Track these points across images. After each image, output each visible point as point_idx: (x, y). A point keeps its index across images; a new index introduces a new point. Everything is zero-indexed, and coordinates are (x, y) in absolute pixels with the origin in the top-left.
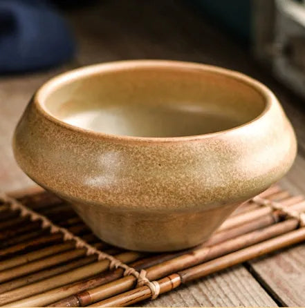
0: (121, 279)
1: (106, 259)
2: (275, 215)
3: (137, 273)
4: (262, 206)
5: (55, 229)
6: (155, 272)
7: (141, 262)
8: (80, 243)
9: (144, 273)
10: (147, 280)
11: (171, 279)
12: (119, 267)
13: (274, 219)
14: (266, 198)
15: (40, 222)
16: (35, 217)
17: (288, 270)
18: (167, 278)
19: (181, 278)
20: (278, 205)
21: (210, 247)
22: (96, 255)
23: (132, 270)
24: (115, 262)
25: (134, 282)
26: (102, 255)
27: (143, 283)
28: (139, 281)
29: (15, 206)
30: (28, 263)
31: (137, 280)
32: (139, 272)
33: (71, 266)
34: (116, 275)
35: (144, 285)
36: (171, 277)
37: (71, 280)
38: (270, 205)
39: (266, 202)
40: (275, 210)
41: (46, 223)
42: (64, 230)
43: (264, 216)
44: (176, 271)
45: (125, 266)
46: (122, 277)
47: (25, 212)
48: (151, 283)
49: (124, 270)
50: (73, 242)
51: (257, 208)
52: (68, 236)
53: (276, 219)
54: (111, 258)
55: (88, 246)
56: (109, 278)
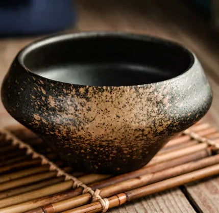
0: (80, 196)
1: (71, 180)
2: (209, 150)
3: (92, 192)
4: (200, 142)
5: (36, 155)
6: (107, 191)
7: (98, 183)
8: (53, 167)
9: (98, 191)
10: (99, 197)
11: (118, 197)
12: (80, 186)
13: (207, 153)
14: (204, 136)
15: (25, 149)
16: (22, 145)
17: (213, 191)
18: (115, 196)
19: (127, 197)
20: (212, 142)
21: (154, 173)
22: (64, 177)
23: (89, 189)
24: (77, 183)
25: (89, 198)
26: (68, 177)
27: (96, 199)
28: (93, 197)
29: (9, 136)
30: (11, 181)
31: (92, 197)
32: (95, 191)
33: (43, 184)
34: (76, 193)
35: (97, 201)
36: (119, 195)
37: (41, 195)
38: (206, 142)
39: (204, 139)
40: (210, 145)
41: (30, 151)
42: (42, 157)
43: (201, 150)
44: (124, 191)
45: (84, 186)
46: (81, 194)
47: (16, 141)
48: (102, 200)
49: (83, 188)
50: (48, 165)
51: (196, 144)
52: (45, 161)
53: (210, 153)
54: (74, 179)
55: (58, 169)
56: (70, 194)
